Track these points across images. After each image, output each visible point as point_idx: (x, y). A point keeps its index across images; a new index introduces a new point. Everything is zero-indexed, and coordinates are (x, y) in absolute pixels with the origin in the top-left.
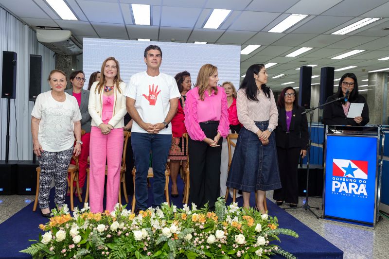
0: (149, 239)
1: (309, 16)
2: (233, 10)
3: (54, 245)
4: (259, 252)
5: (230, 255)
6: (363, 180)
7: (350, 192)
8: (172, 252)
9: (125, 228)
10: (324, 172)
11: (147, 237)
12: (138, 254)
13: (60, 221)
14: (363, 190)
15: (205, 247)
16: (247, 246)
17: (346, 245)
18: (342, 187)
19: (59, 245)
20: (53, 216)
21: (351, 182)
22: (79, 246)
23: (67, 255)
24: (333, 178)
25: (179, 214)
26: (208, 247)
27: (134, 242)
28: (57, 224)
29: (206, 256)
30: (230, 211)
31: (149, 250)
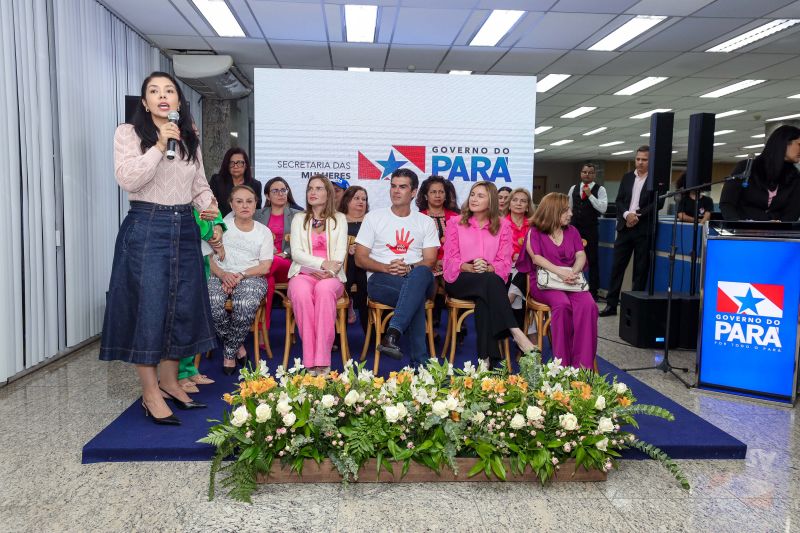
0: (409, 420)
1: (669, 18)
2: (528, 11)
3: (251, 428)
4: (602, 445)
5: (551, 450)
6: (773, 319)
7: (749, 341)
8: (454, 442)
9: (368, 402)
10: (701, 306)
11: (406, 418)
12: (392, 444)
13: (259, 389)
14: (773, 337)
15: (507, 435)
16: (581, 435)
17: (748, 434)
18: (735, 332)
19: (259, 429)
20: (243, 380)
21: (750, 323)
22: (293, 430)
23: (274, 444)
24: (718, 316)
25: (459, 378)
26: (512, 435)
27: (386, 425)
28: (254, 394)
29: (509, 450)
30: (549, 373)
31: (409, 439)
